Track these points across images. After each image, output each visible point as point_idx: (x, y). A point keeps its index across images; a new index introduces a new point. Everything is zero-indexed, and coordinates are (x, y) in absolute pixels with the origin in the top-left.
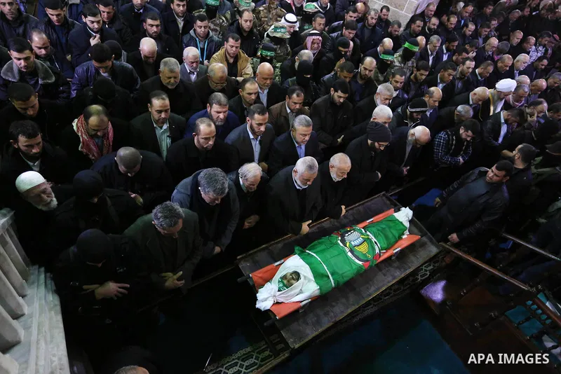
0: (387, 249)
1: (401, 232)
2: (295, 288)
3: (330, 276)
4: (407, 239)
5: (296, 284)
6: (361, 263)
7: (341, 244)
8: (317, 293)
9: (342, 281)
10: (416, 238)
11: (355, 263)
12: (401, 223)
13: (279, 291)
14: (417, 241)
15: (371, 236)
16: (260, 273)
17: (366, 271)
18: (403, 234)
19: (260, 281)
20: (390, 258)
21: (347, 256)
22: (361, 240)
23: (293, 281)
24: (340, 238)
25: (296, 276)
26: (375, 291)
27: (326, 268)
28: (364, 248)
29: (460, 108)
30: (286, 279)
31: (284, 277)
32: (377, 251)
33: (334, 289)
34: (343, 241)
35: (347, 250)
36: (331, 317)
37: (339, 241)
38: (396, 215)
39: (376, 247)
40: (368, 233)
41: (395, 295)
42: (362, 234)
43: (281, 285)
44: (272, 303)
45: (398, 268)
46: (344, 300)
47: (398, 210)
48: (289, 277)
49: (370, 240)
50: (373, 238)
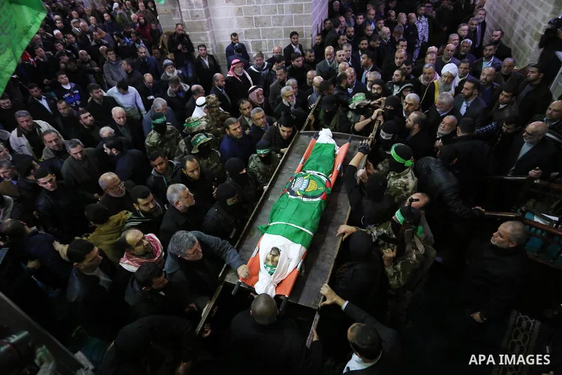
0: (331, 172)
3: (302, 229)
4: (340, 153)
5: (279, 258)
6: (319, 199)
7: (293, 197)
10: (345, 147)
11: (315, 203)
14: (349, 147)
15: (312, 172)
21: (303, 202)
22: (306, 181)
23: (276, 258)
24: (288, 193)
25: (276, 251)
26: (347, 211)
28: (313, 186)
30: (269, 260)
31: (267, 260)
32: (325, 179)
34: (293, 193)
35: (300, 198)
36: (330, 259)
37: (290, 196)
38: (318, 141)
39: (322, 177)
40: (308, 172)
42: (303, 176)
43: (269, 269)
46: (329, 238)
47: (317, 136)
48: (270, 257)
49: (313, 175)
50: (314, 172)
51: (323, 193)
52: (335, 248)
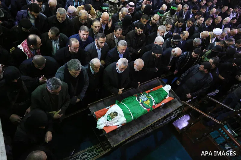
0: (158, 103)
1: (165, 95)
2: (115, 119)
3: (131, 114)
4: (168, 99)
5: (115, 118)
6: (146, 109)
7: (137, 100)
8: (125, 122)
9: (137, 117)
10: (172, 98)
11: (143, 109)
12: (166, 91)
13: (107, 120)
14: (172, 100)
15: (151, 97)
16: (99, 112)
17: (148, 113)
18: (166, 97)
19: (99, 116)
20: (159, 108)
21: (140, 105)
22: (146, 99)
23: (114, 116)
24: (137, 97)
25: (116, 114)
26: (152, 122)
27: (130, 111)
28: (148, 102)
29: (195, 39)
31: (110, 114)
33: (133, 121)
34: (138, 99)
35: (140, 103)
36: (131, 133)
37: (136, 99)
38: (163, 88)
39: (154, 103)
40: (150, 96)
42: (147, 96)
43: (109, 118)
44: (104, 126)
45: (163, 112)
46: (137, 126)
47: (164, 85)
48: (112, 114)
49: (151, 99)
50: (152, 98)
51: (149, 108)
52: (136, 131)
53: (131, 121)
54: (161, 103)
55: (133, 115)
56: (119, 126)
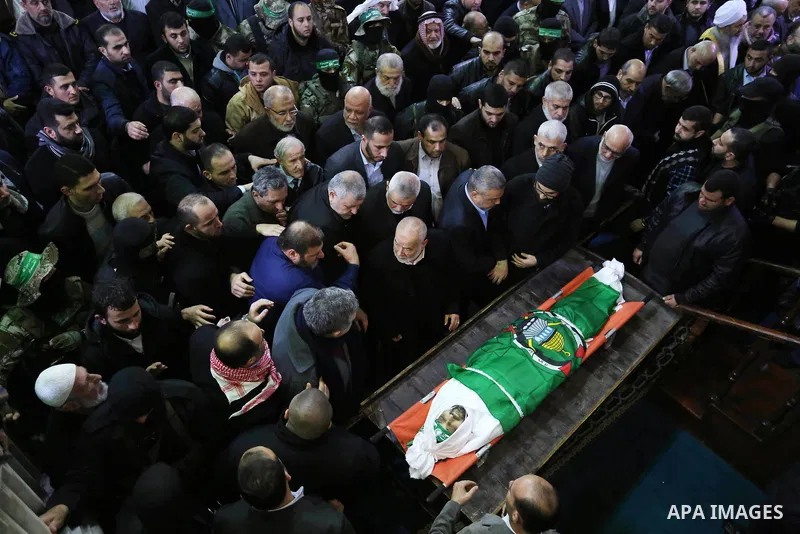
0: (594, 335)
1: (611, 302)
2: (462, 431)
3: (513, 401)
4: (623, 311)
5: (461, 426)
6: (556, 368)
7: (520, 346)
8: (499, 431)
9: (533, 405)
10: (637, 305)
12: (609, 287)
13: (438, 442)
14: (641, 310)
15: (565, 321)
16: (401, 421)
17: (568, 379)
18: (616, 304)
19: (405, 433)
20: (601, 349)
21: (533, 362)
22: (549, 331)
23: (456, 423)
24: (515, 336)
25: (460, 413)
26: (590, 407)
27: (503, 389)
28: (557, 343)
29: (670, 75)
30: (444, 420)
31: (442, 419)
32: (579, 342)
33: (522, 420)
34: (522, 339)
35: (531, 352)
36: (530, 464)
37: (515, 341)
38: (597, 276)
39: (577, 337)
40: (559, 317)
41: (625, 402)
42: (548, 320)
43: (439, 432)
44: (434, 462)
45: (620, 361)
46: (543, 433)
47: (599, 266)
48: (449, 417)
49: (564, 327)
50: (568, 322)
51: (568, 362)
52: (545, 452)
53: (518, 421)
54: (603, 332)
55: (520, 399)
56: (480, 453)
